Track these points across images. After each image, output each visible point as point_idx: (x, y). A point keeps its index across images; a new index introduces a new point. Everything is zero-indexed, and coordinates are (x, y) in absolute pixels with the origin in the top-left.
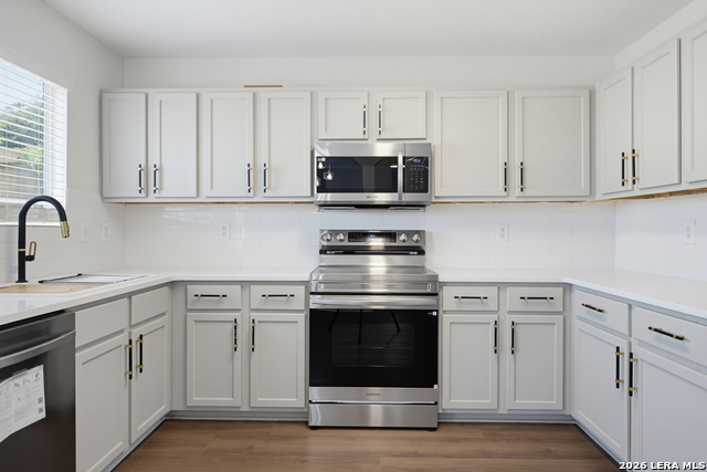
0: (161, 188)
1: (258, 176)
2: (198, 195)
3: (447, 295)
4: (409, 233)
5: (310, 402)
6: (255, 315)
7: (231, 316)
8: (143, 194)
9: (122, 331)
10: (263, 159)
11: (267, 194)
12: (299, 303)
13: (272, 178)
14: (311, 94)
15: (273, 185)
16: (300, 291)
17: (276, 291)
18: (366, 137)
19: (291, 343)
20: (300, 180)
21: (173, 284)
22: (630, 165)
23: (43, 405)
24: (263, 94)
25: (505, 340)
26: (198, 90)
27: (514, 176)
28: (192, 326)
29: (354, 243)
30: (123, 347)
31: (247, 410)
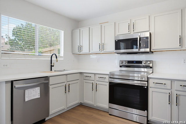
0: (82, 51)
2: (89, 52)
4: (147, 61)
5: (110, 107)
7: (92, 82)
8: (79, 52)
9: (64, 82)
10: (103, 42)
11: (104, 51)
12: (107, 80)
13: (105, 47)
14: (115, 23)
15: (105, 49)
16: (107, 77)
17: (101, 76)
18: (130, 32)
21: (81, 73)
23: (39, 95)
24: (103, 25)
26: (89, 27)
28: (85, 83)
30: (64, 86)
31: (96, 106)
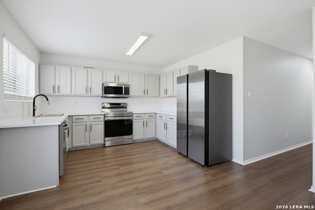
0: (60, 92)
1: (88, 90)
2: (71, 94)
3: (134, 116)
4: (123, 104)
5: (105, 141)
6: (91, 123)
7: (85, 123)
8: (54, 93)
10: (89, 86)
11: (91, 94)
12: (102, 119)
13: (92, 90)
14: (102, 71)
15: (92, 92)
16: (103, 117)
18: (115, 82)
19: (100, 128)
20: (100, 91)
22: (166, 91)
24: (90, 70)
25: (145, 124)
26: (71, 67)
27: (146, 92)
28: (74, 126)
29: (114, 106)
31: (89, 145)
